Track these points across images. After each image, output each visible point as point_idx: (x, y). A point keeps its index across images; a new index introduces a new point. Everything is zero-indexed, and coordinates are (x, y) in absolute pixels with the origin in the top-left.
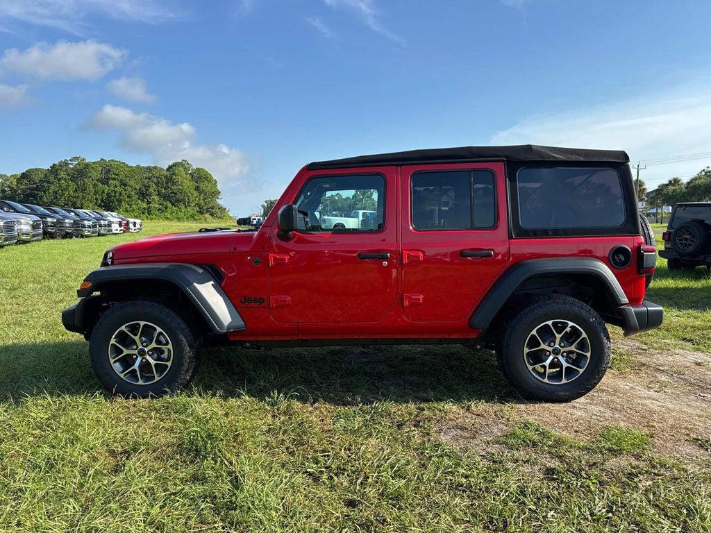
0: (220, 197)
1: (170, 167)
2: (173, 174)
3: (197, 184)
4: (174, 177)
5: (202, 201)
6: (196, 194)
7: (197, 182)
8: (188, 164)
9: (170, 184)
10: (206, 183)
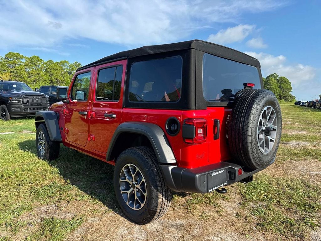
0: (292, 91)
1: (268, 77)
2: (268, 80)
3: (280, 85)
4: (269, 81)
5: (281, 93)
6: (278, 89)
7: (280, 84)
8: (277, 75)
9: (266, 85)
10: (285, 84)
